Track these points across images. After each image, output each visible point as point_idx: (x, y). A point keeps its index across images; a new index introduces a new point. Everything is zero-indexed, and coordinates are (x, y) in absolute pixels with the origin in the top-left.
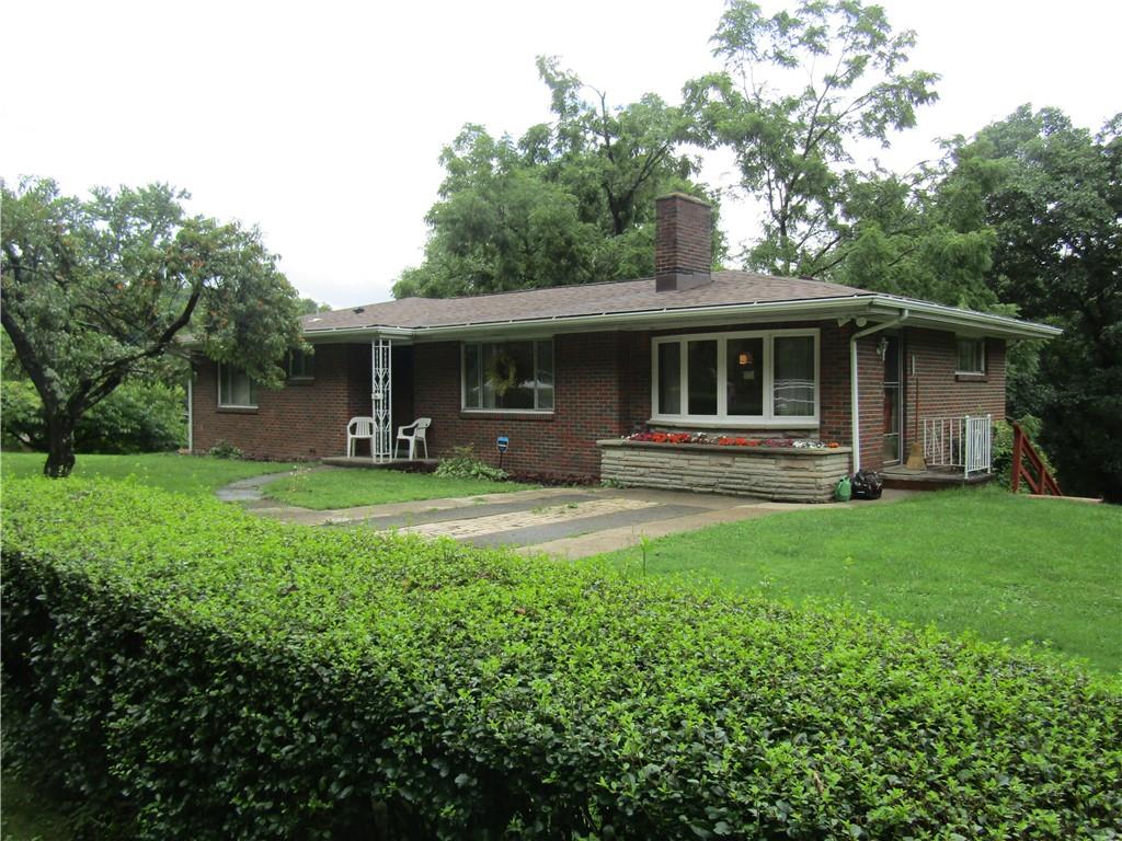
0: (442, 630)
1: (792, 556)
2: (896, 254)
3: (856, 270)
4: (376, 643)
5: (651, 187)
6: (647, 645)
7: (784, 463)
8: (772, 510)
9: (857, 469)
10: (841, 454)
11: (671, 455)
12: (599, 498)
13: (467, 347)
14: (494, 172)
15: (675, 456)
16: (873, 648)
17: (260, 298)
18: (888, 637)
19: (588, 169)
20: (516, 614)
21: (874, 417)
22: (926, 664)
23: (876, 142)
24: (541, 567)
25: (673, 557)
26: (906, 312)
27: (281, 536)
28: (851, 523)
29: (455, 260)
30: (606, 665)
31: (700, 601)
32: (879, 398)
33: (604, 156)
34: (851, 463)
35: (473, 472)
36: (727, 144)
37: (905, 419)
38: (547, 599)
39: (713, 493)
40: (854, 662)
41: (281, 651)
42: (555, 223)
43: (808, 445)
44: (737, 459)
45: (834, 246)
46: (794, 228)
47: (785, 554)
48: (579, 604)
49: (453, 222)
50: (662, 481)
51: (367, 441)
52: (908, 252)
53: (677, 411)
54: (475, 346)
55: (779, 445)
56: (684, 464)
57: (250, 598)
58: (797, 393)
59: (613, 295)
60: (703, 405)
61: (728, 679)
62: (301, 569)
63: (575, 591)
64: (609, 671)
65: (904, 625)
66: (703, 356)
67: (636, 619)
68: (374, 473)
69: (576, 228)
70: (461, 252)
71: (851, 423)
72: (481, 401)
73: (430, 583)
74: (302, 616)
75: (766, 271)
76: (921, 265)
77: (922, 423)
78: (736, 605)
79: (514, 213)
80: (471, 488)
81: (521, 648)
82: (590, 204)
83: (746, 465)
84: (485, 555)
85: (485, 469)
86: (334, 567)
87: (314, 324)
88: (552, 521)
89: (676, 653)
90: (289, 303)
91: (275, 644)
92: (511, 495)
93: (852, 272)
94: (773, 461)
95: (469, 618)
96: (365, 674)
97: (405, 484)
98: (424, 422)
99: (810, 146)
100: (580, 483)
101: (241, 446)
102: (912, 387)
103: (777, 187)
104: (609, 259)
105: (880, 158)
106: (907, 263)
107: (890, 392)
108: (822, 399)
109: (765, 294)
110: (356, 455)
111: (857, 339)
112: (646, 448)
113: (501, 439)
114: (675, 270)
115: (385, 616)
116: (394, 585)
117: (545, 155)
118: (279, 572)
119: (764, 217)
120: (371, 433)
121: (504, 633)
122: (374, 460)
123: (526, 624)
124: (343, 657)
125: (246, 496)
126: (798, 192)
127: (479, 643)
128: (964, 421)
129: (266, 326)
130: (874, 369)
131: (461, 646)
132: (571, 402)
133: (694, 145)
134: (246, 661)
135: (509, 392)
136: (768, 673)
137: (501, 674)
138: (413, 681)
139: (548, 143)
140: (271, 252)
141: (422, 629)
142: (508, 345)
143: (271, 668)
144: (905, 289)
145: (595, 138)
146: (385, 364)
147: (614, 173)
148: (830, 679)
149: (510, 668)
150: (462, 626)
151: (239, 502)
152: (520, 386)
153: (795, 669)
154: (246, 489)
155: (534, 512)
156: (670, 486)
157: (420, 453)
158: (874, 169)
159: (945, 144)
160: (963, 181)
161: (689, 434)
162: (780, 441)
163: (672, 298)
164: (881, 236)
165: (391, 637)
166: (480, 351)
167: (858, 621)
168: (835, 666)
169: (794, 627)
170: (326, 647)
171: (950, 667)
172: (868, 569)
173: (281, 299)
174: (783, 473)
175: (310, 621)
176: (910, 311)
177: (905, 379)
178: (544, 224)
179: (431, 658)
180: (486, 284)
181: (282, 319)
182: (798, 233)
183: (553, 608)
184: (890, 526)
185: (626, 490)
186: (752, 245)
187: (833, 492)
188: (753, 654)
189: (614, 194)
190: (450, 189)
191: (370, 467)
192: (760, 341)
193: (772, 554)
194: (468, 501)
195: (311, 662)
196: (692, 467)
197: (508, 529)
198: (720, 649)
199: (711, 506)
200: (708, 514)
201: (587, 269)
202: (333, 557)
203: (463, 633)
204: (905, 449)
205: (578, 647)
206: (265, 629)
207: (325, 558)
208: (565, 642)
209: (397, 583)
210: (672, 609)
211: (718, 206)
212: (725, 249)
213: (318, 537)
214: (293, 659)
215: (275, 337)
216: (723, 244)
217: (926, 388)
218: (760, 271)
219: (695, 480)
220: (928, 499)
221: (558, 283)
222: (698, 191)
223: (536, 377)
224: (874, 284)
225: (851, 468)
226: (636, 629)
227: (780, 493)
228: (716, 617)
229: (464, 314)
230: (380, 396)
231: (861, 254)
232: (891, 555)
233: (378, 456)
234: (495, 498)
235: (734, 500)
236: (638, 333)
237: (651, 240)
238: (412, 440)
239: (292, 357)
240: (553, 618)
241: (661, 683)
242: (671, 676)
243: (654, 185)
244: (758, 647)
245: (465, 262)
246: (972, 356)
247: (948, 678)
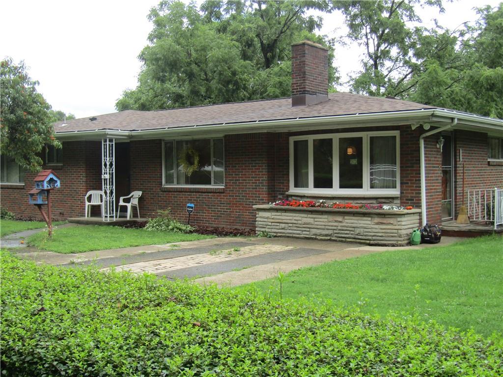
0: (143, 338)
1: (382, 282)
2: (449, 82)
3: (423, 92)
4: (98, 348)
5: (289, 37)
6: (282, 346)
7: (377, 220)
8: (369, 251)
9: (425, 223)
10: (414, 213)
11: (303, 215)
12: (255, 244)
13: (166, 143)
14: (185, 25)
15: (306, 216)
16: (433, 346)
17: (25, 111)
18: (442, 338)
19: (247, 25)
20: (194, 325)
21: (435, 189)
22: (467, 357)
23: (436, 8)
24: (211, 293)
25: (304, 283)
26: (456, 119)
27: (35, 273)
28: (421, 259)
29: (158, 85)
30: (254, 361)
31: (318, 315)
32: (439, 177)
33: (258, 17)
34: (421, 219)
35: (170, 227)
36: (339, 9)
37: (456, 190)
38: (215, 316)
39: (330, 240)
40: (419, 356)
41: (32, 354)
42: (225, 61)
43: (393, 208)
44: (346, 217)
45: (409, 76)
46: (382, 65)
47: (378, 280)
48: (237, 319)
49: (157, 60)
50: (296, 232)
51: (99, 207)
52: (457, 80)
53: (307, 186)
54: (171, 143)
55: (374, 208)
56: (311, 221)
57: (12, 317)
58: (385, 173)
59: (263, 109)
60: (323, 181)
61: (335, 368)
62: (48, 296)
63: (234, 310)
64: (255, 365)
65: (453, 329)
66: (323, 149)
67: (274, 329)
68: (103, 228)
69: (239, 64)
70: (162, 80)
71: (420, 193)
72: (175, 180)
73: (137, 304)
74: (47, 329)
75: (364, 93)
76: (466, 89)
77: (467, 192)
78: (342, 318)
79: (197, 54)
80: (169, 238)
81: (196, 350)
82: (249, 48)
83: (352, 221)
84: (173, 285)
85: (178, 225)
86: (70, 294)
87: (62, 128)
88: (224, 260)
89: (301, 351)
90: (45, 114)
91: (29, 349)
92: (196, 242)
93: (422, 94)
94: (370, 219)
95: (161, 329)
96: (90, 369)
97: (124, 236)
98: (137, 194)
99: (392, 11)
100: (242, 234)
101: (13, 210)
102: (460, 170)
103: (372, 37)
104: (261, 84)
105: (437, 19)
106: (457, 88)
107: (445, 172)
108: (401, 177)
109: (364, 108)
110: (91, 216)
111: (424, 138)
112: (285, 211)
113: (189, 205)
114: (304, 92)
115: (104, 329)
116: (112, 306)
117: (218, 17)
118: (33, 299)
119: (363, 57)
120: (101, 201)
121: (185, 339)
122: (103, 219)
123: (200, 333)
124: (75, 358)
125: (16, 245)
126: (385, 41)
127: (167, 346)
128: (494, 192)
129: (29, 130)
130: (436, 158)
131: (156, 348)
132: (236, 180)
133: (317, 10)
134: (9, 360)
135: (194, 173)
136: (363, 364)
137: (182, 368)
138: (123, 373)
139: (220, 8)
140: (33, 80)
141: (129, 337)
142: (193, 142)
143: (26, 365)
144: (455, 105)
145: (252, 4)
146: (111, 155)
147: (265, 27)
148: (404, 368)
149: (189, 364)
150: (157, 335)
151: (10, 249)
152: (202, 169)
153: (381, 361)
154: (16, 239)
155: (212, 254)
156: (302, 236)
157: (135, 214)
158: (434, 26)
159: (480, 11)
160: (491, 35)
161: (314, 201)
162: (374, 205)
163: (303, 111)
164: (439, 70)
165: (107, 344)
166: (175, 145)
167: (423, 328)
168: (407, 359)
169: (381, 333)
170: (63, 351)
171: (483, 358)
172: (431, 290)
173: (39, 112)
174: (377, 226)
175: (53, 332)
176: (459, 119)
177: (456, 164)
178: (217, 61)
179: (135, 357)
180: (179, 101)
181: (40, 125)
182: (386, 68)
183: (220, 322)
184: (446, 261)
185: (273, 238)
186: (356, 76)
187: (409, 239)
188: (353, 352)
189: (265, 42)
190: (155, 37)
191: (101, 224)
192: (361, 139)
193: (369, 280)
194: (167, 247)
195: (53, 361)
196: (316, 223)
197: (192, 265)
198: (331, 349)
199: (328, 249)
200: (327, 255)
201: (247, 91)
202: (70, 288)
203: (158, 339)
204: (456, 211)
205: (235, 348)
206: (21, 338)
207: (64, 289)
208: (226, 345)
209: (114, 305)
210: (299, 321)
211: (333, 50)
212: (338, 78)
213: (61, 273)
214: (41, 359)
215: (36, 137)
216: (337, 75)
217: (469, 170)
218: (361, 93)
219: (318, 232)
220: (471, 243)
221: (227, 101)
222: (320, 40)
223: (212, 163)
224: (435, 102)
225: (421, 223)
226: (274, 335)
227: (374, 240)
228: (329, 326)
229: (164, 121)
230: (107, 176)
231: (427, 82)
232: (447, 280)
233: (106, 217)
234: (185, 245)
235: (344, 245)
236: (279, 135)
237: (288, 72)
238: (129, 205)
239: (47, 150)
240: (219, 328)
241: (290, 372)
242: (297, 367)
243: (291, 35)
244: (356, 346)
245: (165, 86)
246: (499, 149)
247: (481, 366)
